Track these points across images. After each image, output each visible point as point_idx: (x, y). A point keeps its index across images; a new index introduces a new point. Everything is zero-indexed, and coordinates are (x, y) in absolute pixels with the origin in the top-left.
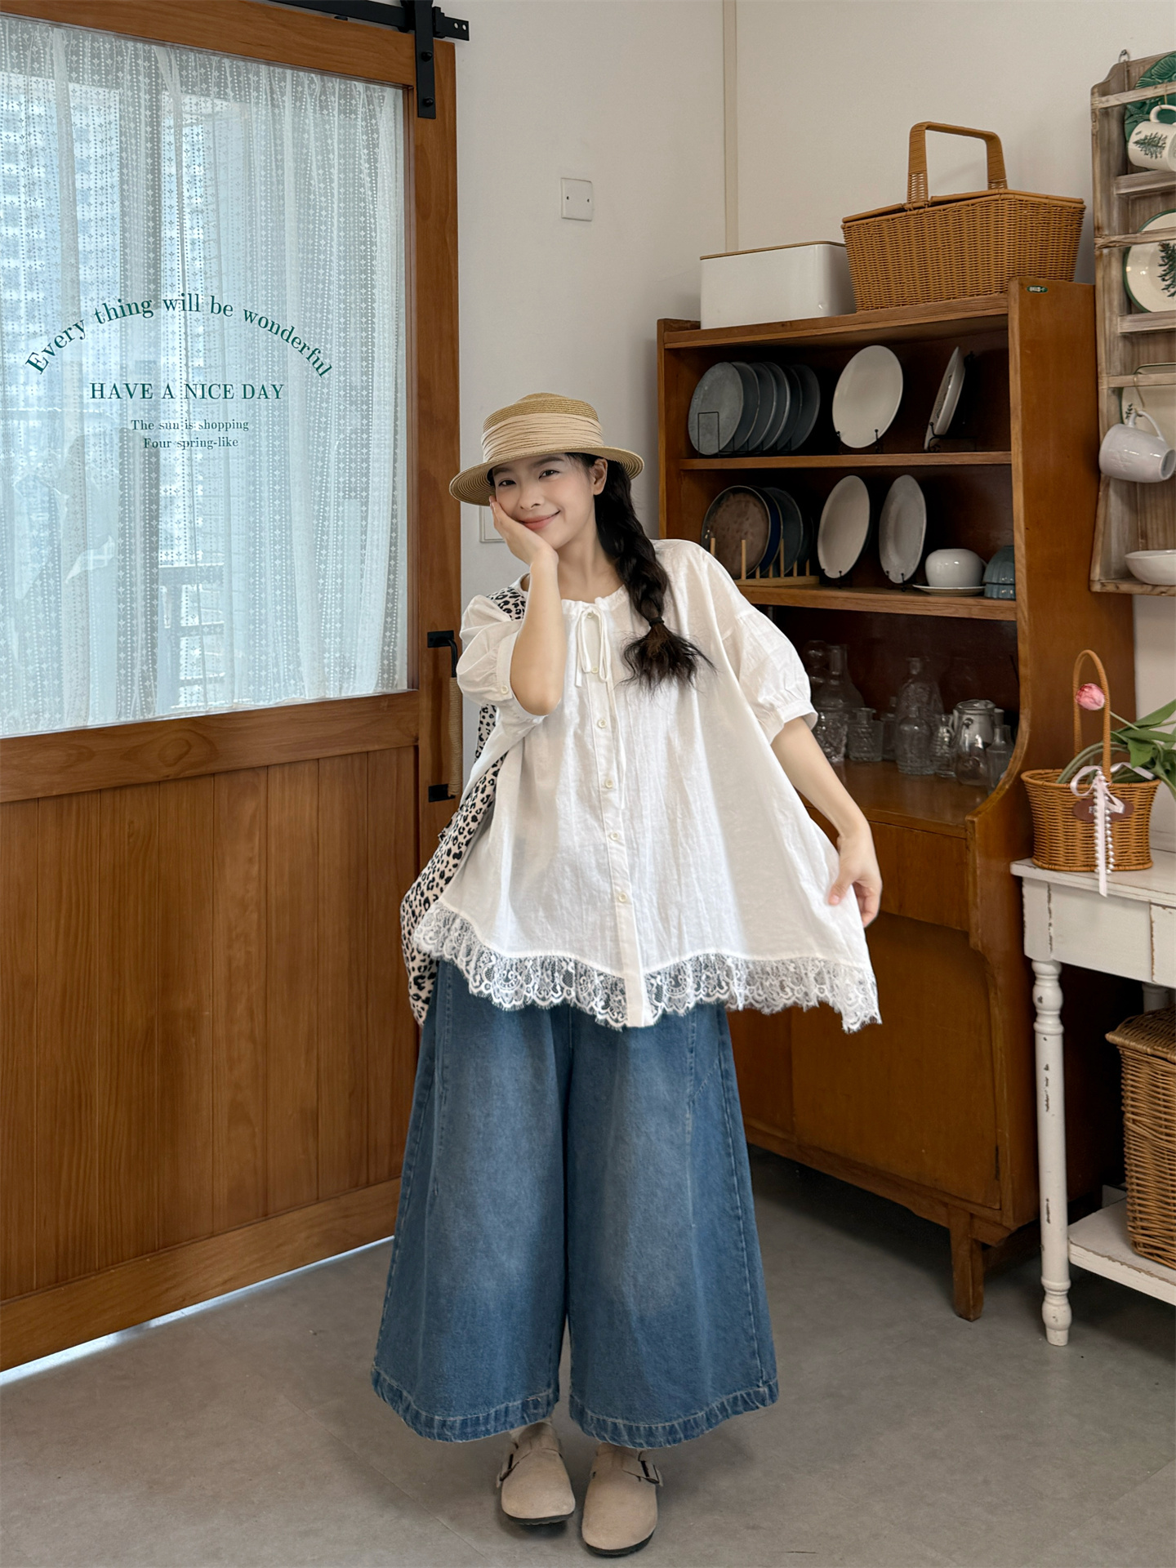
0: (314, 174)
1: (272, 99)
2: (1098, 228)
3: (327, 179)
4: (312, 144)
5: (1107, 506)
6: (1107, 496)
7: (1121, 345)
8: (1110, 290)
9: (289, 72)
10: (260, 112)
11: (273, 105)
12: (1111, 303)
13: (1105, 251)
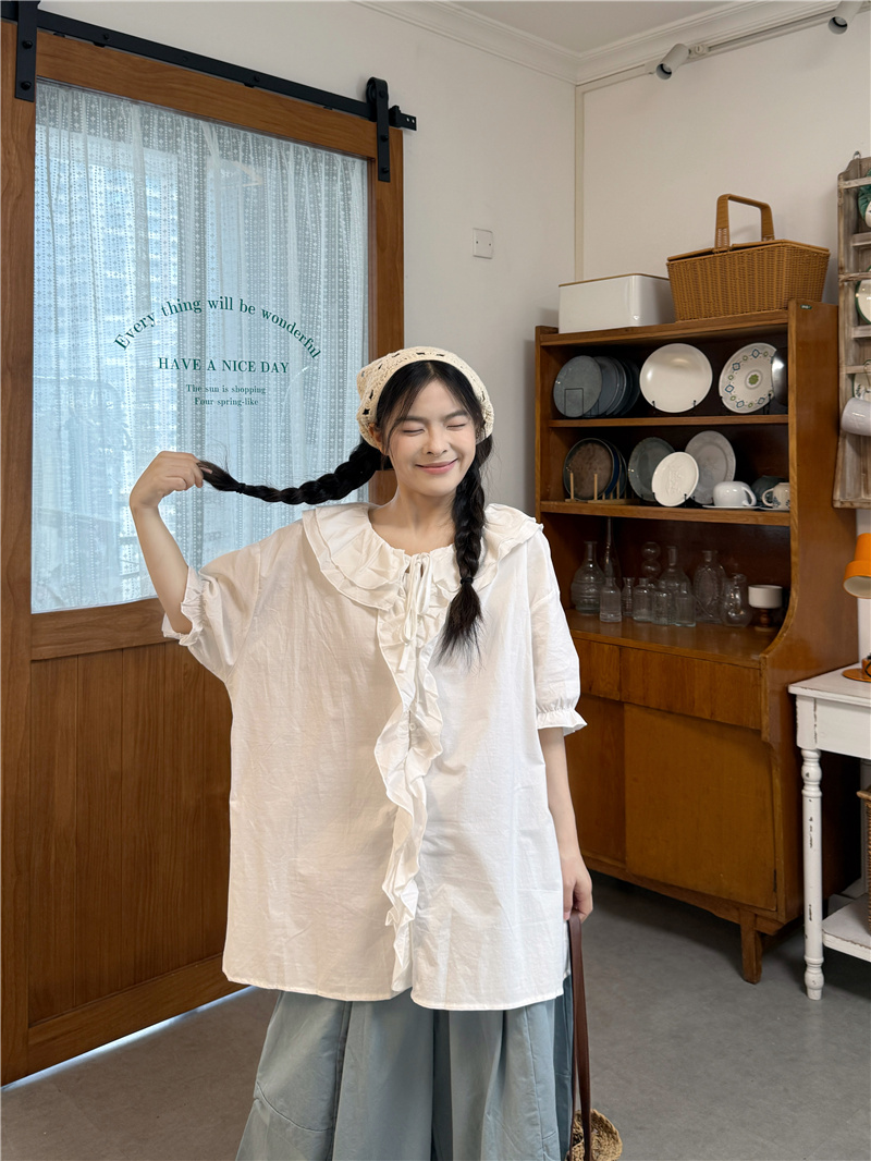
0: (309, 217)
1: (281, 163)
2: (841, 268)
3: (317, 221)
4: (307, 198)
5: (844, 452)
6: (844, 445)
7: (853, 346)
8: (848, 311)
9: (292, 145)
10: (272, 172)
11: (282, 168)
12: (848, 318)
13: (846, 284)
